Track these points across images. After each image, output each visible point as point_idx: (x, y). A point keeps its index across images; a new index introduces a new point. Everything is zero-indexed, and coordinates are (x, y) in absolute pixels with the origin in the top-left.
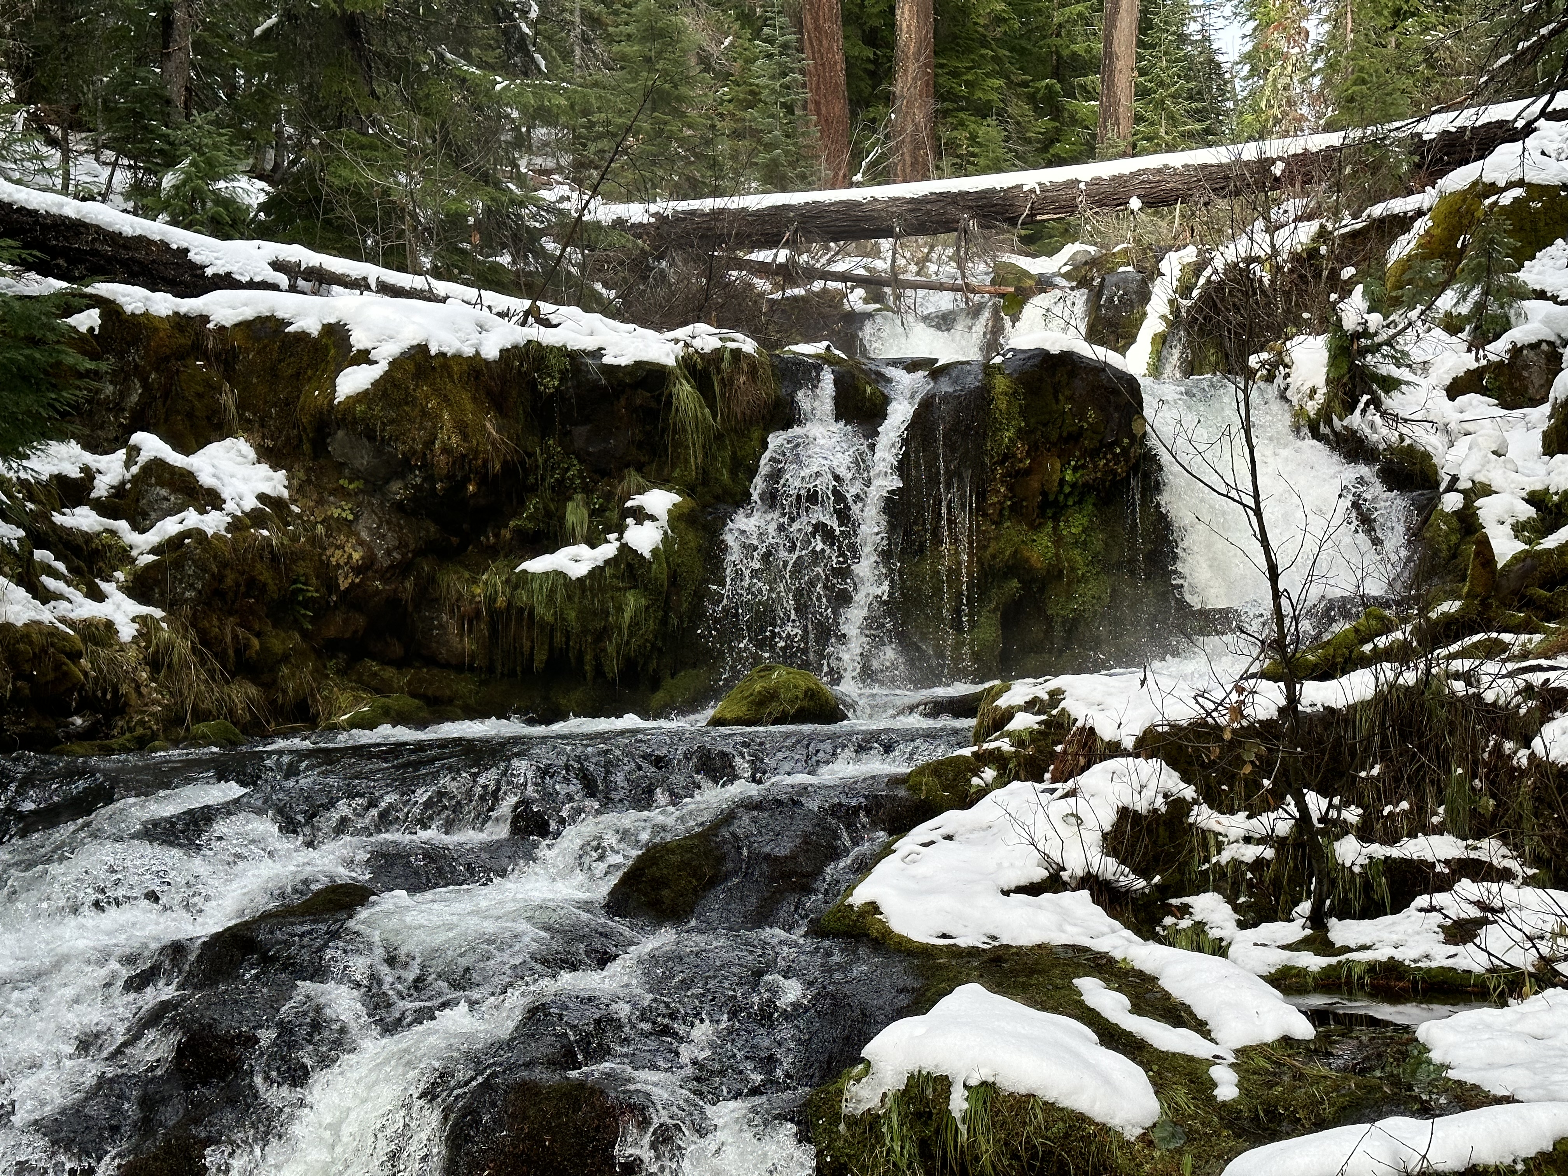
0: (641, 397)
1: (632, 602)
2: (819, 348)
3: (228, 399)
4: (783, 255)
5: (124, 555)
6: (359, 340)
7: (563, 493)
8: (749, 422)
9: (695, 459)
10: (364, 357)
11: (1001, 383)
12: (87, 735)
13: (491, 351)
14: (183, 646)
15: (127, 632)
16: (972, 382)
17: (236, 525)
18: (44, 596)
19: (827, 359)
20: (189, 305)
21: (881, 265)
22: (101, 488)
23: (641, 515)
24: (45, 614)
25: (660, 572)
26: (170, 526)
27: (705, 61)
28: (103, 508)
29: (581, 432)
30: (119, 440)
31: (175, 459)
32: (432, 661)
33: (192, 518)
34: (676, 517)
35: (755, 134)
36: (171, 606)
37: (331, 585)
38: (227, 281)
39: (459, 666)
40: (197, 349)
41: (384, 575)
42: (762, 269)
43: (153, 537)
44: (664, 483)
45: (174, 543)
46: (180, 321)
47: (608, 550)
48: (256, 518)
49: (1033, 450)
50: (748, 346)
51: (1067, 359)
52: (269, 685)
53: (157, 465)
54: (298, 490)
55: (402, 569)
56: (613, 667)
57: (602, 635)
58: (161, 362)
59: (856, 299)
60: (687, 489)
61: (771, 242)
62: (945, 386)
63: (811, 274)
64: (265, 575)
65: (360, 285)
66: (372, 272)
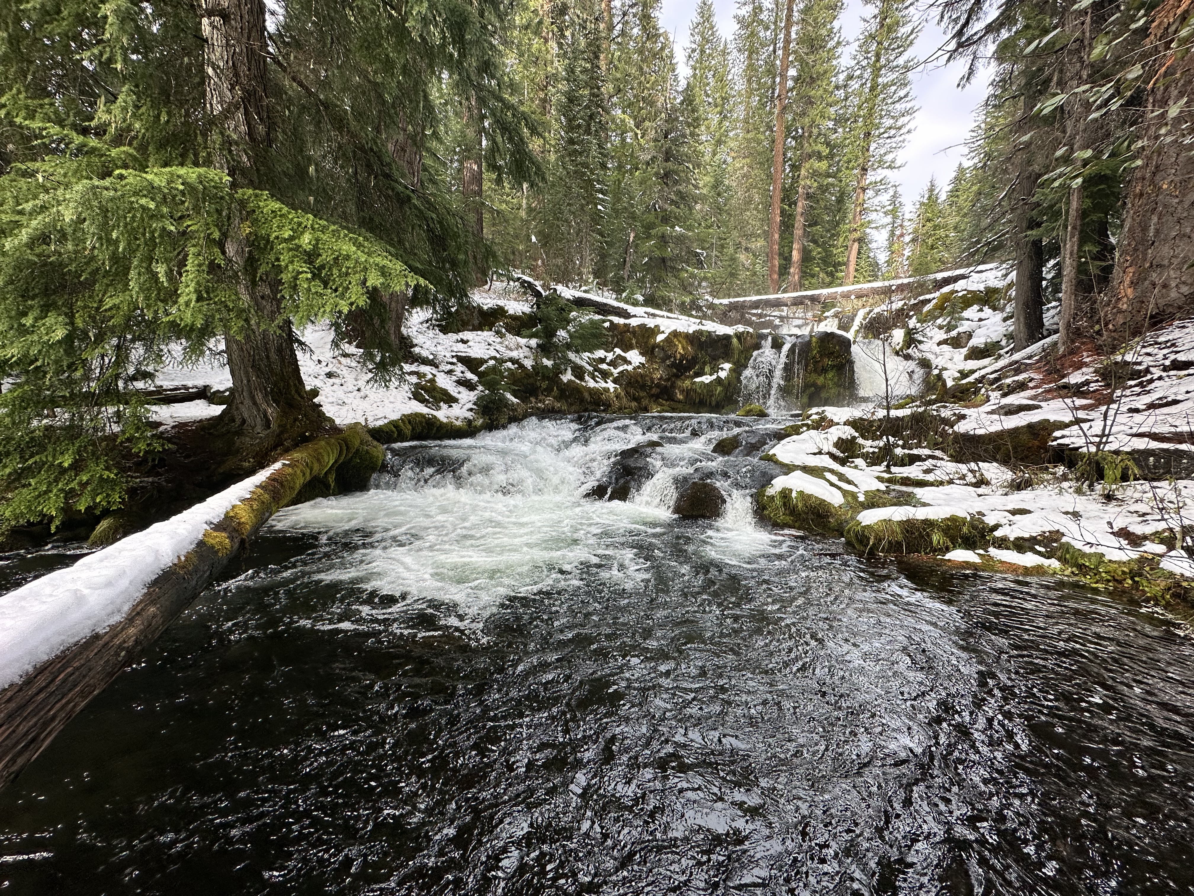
0: (724, 342)
1: (719, 389)
2: (768, 331)
3: (634, 342)
4: (760, 311)
5: (612, 374)
6: (662, 329)
7: (705, 363)
8: (750, 348)
9: (736, 356)
10: (663, 332)
11: (814, 339)
12: (604, 411)
13: (691, 332)
14: (623, 394)
15: (612, 390)
16: (807, 339)
17: (634, 369)
18: (597, 382)
19: (770, 334)
20: (627, 321)
21: (784, 314)
22: (608, 360)
23: (722, 369)
24: (597, 385)
25: (726, 382)
26: (621, 368)
27: (743, 265)
28: (608, 364)
29: (709, 350)
30: (612, 350)
31: (623, 354)
32: (673, 400)
33: (625, 367)
34: (731, 370)
35: (755, 283)
36: (620, 385)
37: (653, 382)
38: (635, 316)
39: (679, 401)
40: (628, 331)
41: (665, 380)
42: (754, 315)
43: (618, 370)
44: (728, 362)
45: (622, 372)
46: (625, 325)
47: (714, 377)
48: (639, 367)
49: (821, 356)
50: (751, 330)
51: (832, 334)
52: (639, 403)
53: (619, 355)
54: (647, 362)
55: (667, 380)
56: (714, 403)
57: (711, 396)
58: (621, 334)
59: (777, 322)
60: (734, 364)
61: (757, 308)
62: (800, 340)
63: (766, 315)
64: (639, 379)
65: (663, 317)
66: (666, 314)
